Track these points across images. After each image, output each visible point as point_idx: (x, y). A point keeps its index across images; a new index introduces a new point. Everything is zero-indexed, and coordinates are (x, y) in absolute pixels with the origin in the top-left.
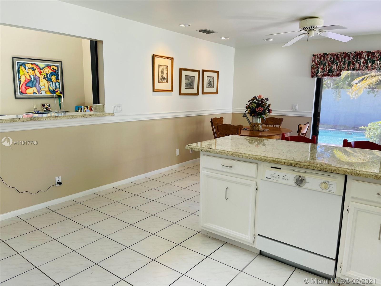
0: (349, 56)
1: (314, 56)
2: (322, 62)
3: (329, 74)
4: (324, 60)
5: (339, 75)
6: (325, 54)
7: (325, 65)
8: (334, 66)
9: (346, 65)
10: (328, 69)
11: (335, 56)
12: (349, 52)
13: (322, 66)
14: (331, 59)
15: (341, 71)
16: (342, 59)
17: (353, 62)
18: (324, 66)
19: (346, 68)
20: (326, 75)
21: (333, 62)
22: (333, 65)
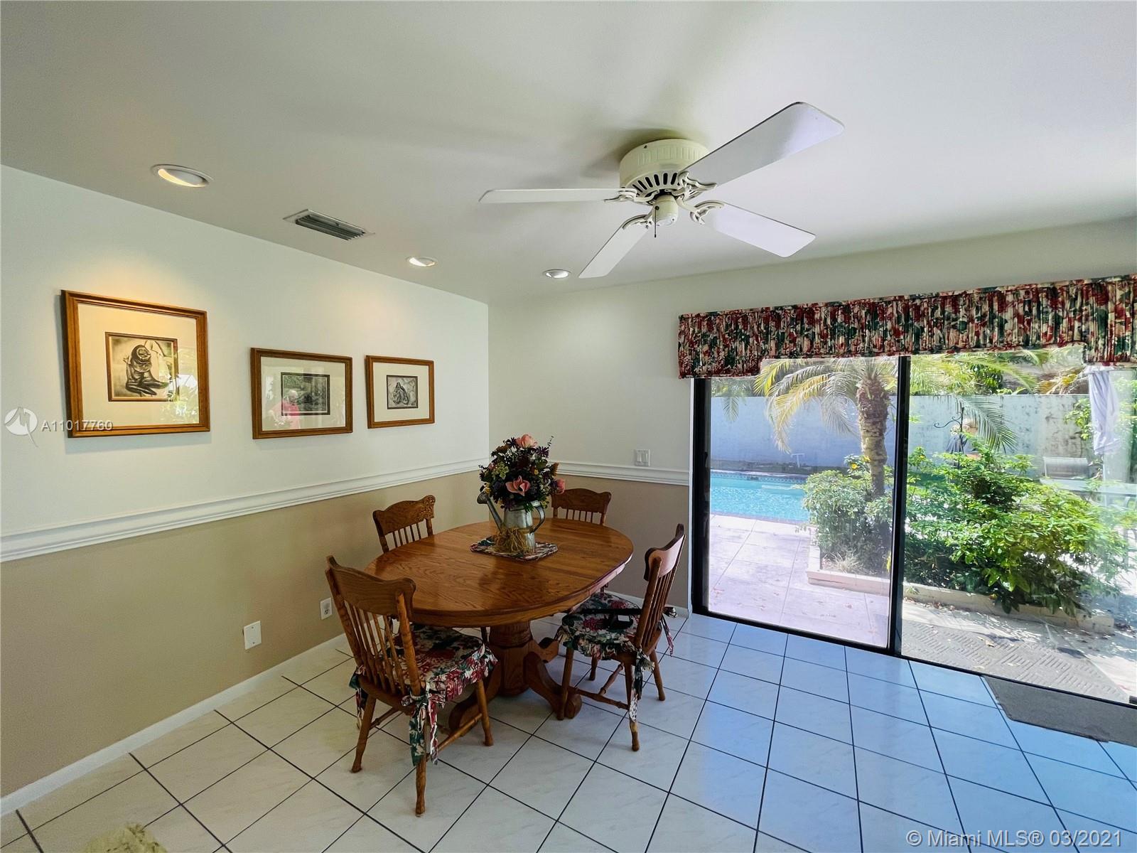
0: (778, 319)
1: (682, 318)
2: (704, 335)
3: (728, 367)
4: (710, 329)
5: (755, 370)
6: (711, 314)
7: (713, 344)
8: (741, 347)
9: (773, 344)
10: (722, 354)
11: (738, 319)
12: (777, 308)
13: (706, 348)
14: (728, 326)
15: (760, 359)
16: (759, 326)
17: (791, 334)
18: (711, 347)
19: (773, 353)
20: (718, 373)
21: (736, 335)
22: (737, 344)
